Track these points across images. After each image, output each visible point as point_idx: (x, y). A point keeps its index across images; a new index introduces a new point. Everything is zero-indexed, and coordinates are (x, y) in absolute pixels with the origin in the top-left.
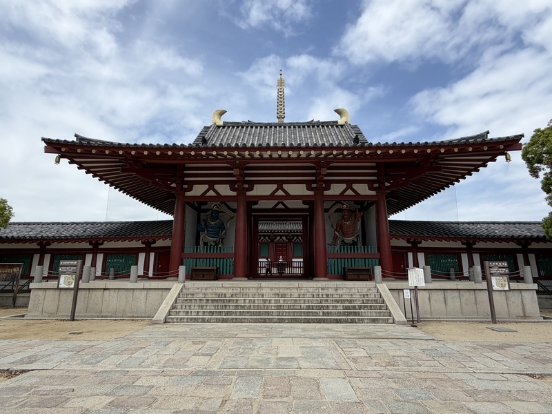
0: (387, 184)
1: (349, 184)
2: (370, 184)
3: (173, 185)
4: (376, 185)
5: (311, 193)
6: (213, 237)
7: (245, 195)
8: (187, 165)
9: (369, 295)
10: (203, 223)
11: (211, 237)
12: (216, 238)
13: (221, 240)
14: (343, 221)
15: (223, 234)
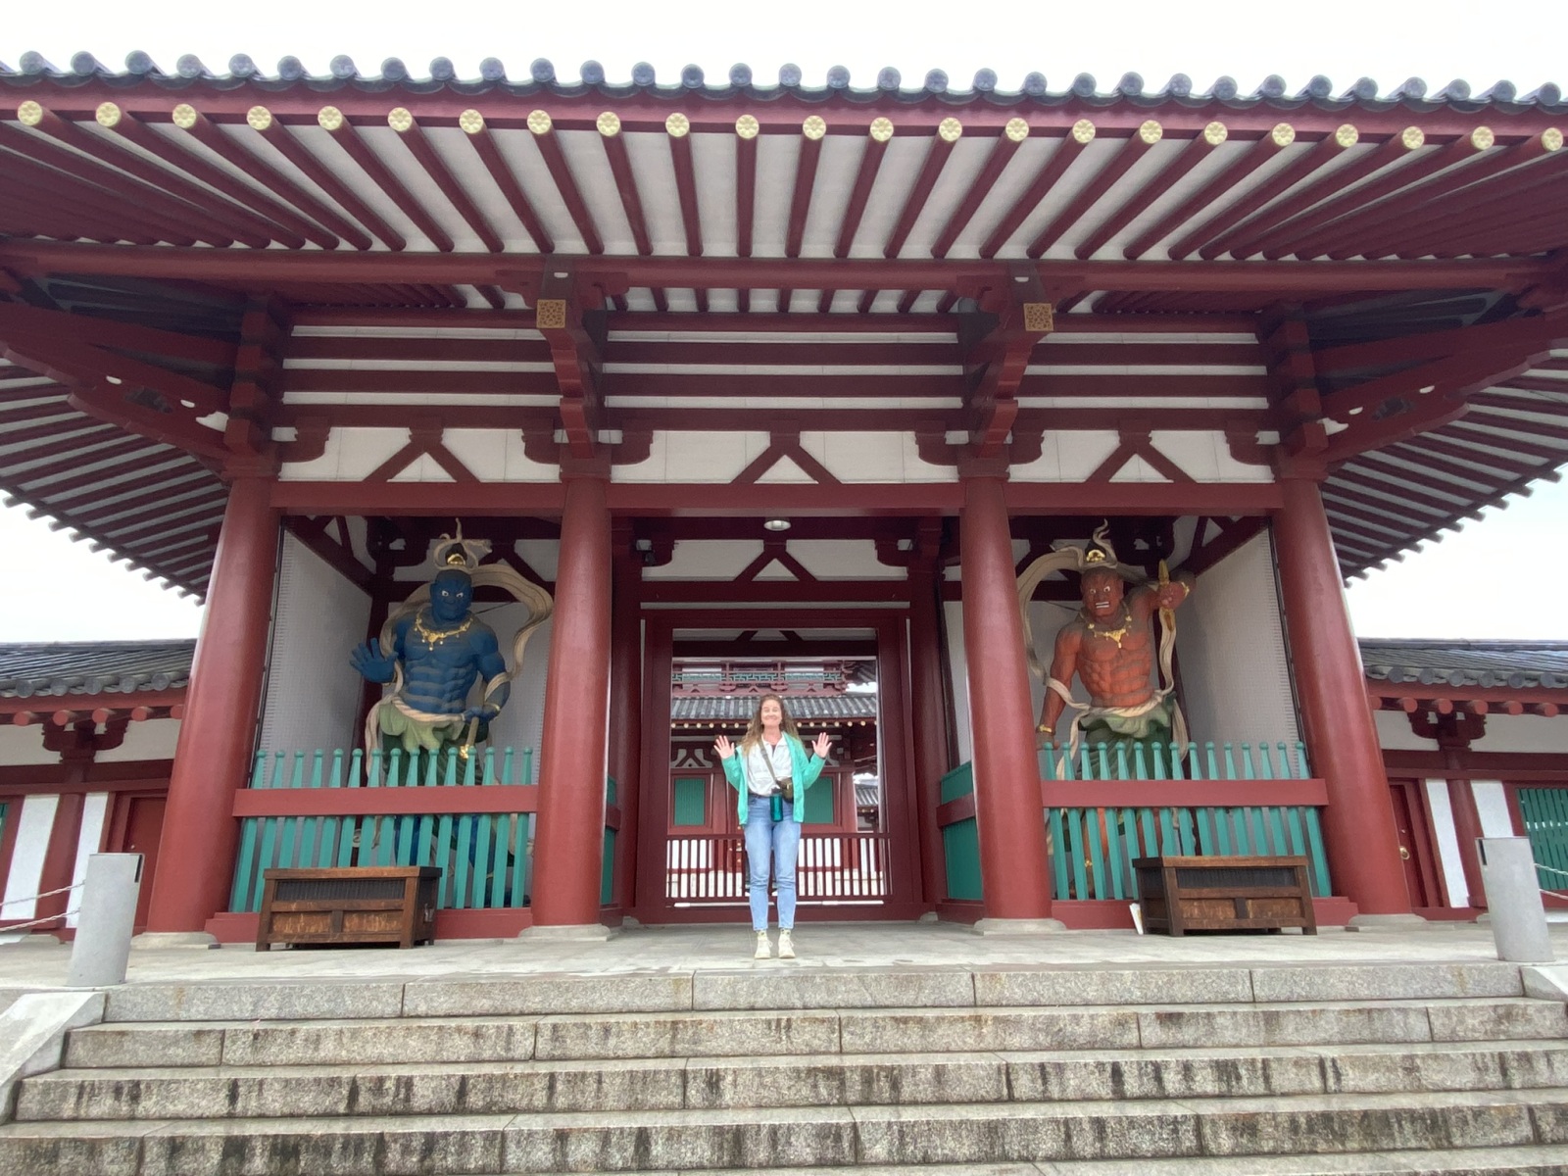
0: (1333, 427)
1: (1135, 432)
2: (1240, 433)
3: (216, 421)
4: (1268, 437)
5: (943, 474)
6: (436, 710)
7: (604, 481)
8: (301, 331)
9: (1541, 1065)
10: (387, 642)
11: (424, 709)
12: (450, 711)
13: (475, 722)
14: (1091, 626)
15: (488, 694)
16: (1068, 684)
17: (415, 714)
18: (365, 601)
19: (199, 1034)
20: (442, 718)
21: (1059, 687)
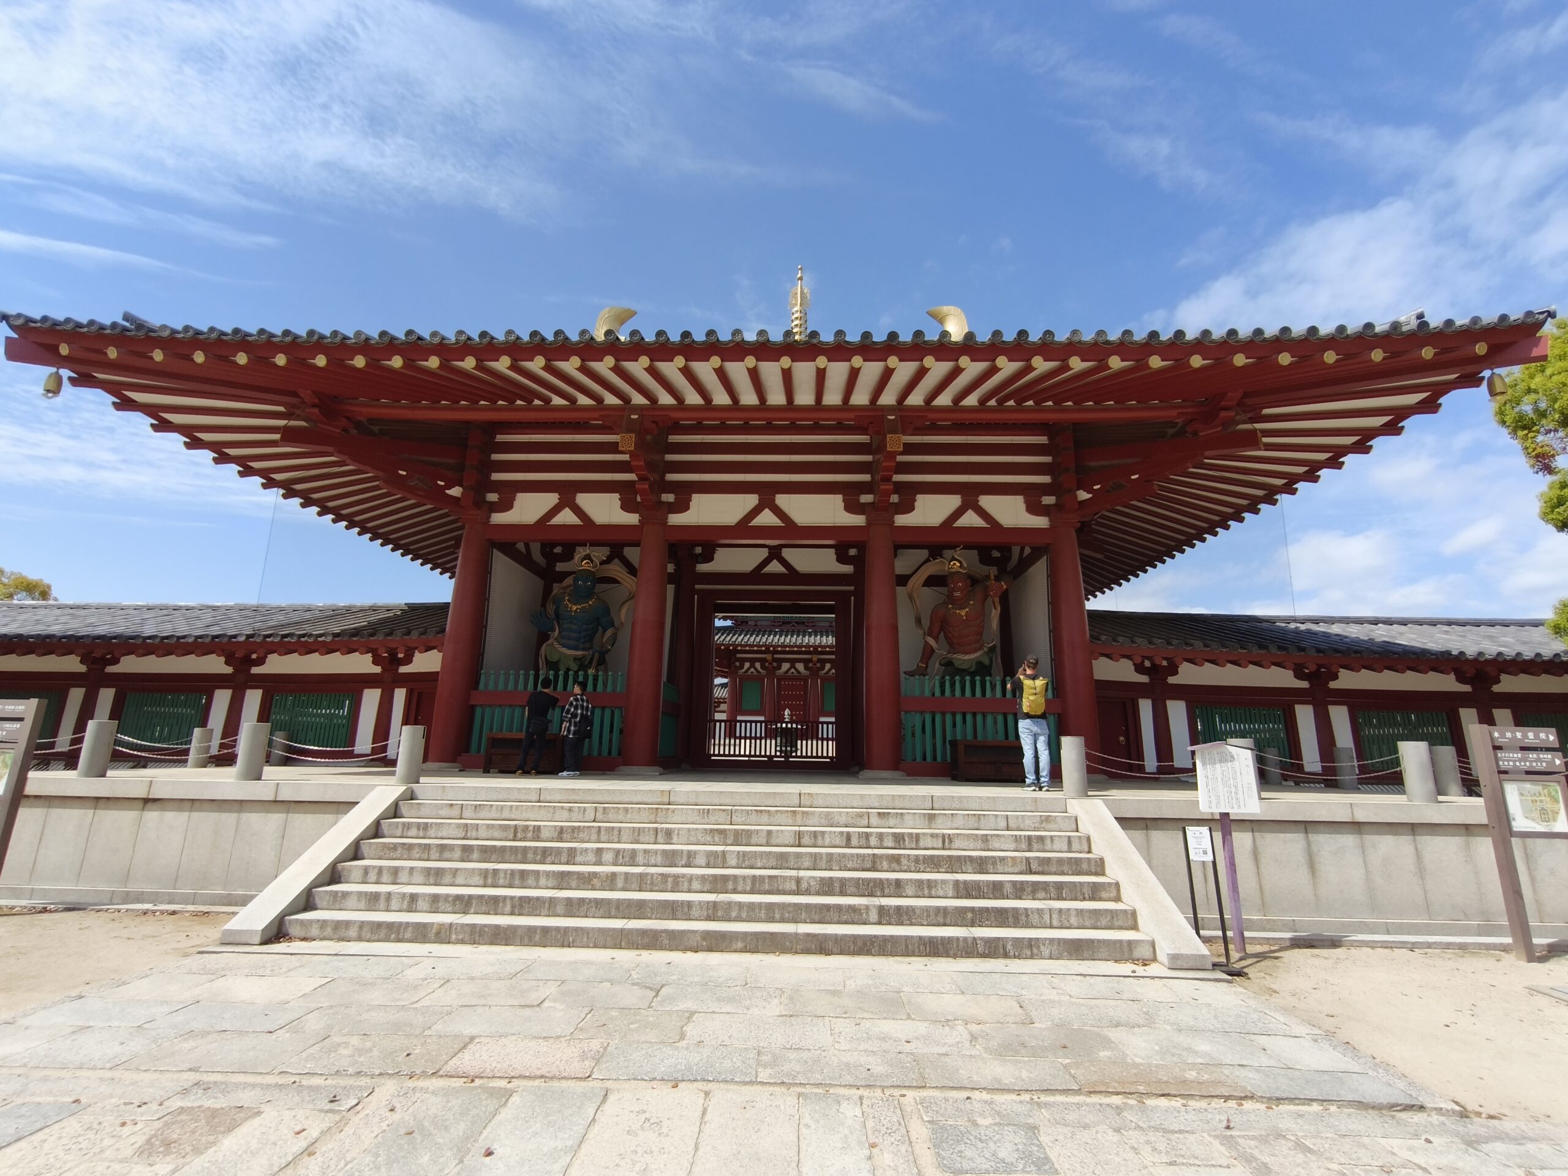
0: (1083, 495)
1: (970, 495)
2: (1032, 496)
3: (456, 492)
4: (1049, 500)
5: (858, 520)
6: (576, 648)
7: (664, 523)
8: (500, 438)
9: (1048, 842)
10: (551, 609)
11: (569, 648)
12: (584, 649)
13: (597, 655)
14: (950, 606)
15: (604, 640)
16: (936, 639)
17: (564, 650)
18: (540, 582)
19: (451, 805)
20: (579, 653)
21: (931, 641)
